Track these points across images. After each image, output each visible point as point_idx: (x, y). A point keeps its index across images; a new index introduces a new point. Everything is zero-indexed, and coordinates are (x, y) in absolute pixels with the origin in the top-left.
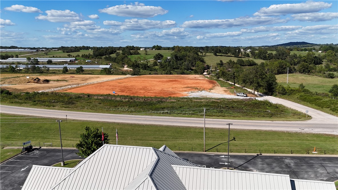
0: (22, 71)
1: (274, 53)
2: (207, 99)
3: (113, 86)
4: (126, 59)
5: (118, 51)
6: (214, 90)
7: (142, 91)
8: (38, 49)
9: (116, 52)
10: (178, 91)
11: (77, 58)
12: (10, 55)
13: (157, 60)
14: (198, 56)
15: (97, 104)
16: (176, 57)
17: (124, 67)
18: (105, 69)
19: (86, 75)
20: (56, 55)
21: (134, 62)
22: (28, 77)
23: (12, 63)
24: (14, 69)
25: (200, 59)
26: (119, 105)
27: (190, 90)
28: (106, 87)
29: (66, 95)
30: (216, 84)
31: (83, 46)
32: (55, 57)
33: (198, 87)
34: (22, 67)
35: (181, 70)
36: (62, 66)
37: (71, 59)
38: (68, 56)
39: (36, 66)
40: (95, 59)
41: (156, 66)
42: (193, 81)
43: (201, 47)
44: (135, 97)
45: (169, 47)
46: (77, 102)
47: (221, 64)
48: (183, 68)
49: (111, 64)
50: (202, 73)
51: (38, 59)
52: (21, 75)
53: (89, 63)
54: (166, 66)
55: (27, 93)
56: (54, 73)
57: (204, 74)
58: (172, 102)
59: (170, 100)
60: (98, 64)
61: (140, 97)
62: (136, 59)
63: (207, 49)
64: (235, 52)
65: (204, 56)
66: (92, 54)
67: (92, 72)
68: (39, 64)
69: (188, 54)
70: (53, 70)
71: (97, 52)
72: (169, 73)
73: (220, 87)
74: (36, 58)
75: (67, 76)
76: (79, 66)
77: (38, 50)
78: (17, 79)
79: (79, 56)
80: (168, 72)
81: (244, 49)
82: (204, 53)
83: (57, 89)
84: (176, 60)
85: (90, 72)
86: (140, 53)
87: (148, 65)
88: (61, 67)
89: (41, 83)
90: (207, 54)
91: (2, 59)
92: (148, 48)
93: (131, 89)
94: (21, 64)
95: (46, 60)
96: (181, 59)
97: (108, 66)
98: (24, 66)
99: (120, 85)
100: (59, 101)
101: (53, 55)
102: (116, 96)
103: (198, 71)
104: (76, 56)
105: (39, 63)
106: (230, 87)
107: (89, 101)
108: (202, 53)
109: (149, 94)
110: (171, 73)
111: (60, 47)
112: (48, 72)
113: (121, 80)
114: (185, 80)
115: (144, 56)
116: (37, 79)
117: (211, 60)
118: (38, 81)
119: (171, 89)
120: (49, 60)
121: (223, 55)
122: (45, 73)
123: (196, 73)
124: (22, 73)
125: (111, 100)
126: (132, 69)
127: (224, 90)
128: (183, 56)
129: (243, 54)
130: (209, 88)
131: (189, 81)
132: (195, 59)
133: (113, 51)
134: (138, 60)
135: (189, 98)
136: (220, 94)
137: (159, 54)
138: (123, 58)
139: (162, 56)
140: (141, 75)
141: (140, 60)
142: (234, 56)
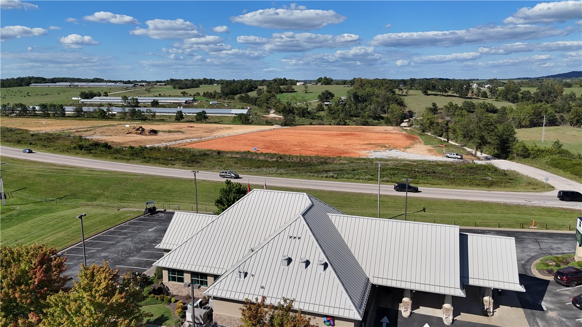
0: (116, 118)
1: (533, 90)
2: (396, 160)
3: (253, 140)
4: (273, 100)
5: (259, 87)
6: (413, 149)
7: (297, 149)
8: (135, 83)
9: (257, 88)
10: (353, 149)
11: (196, 98)
12: (95, 92)
13: (324, 102)
14: (394, 95)
15: (231, 163)
16: (356, 97)
17: (269, 112)
18: (241, 115)
19: (210, 125)
20: (164, 93)
21: (286, 105)
22: (127, 126)
23: (101, 104)
24: (105, 113)
25: (396, 101)
26: (263, 165)
27: (372, 148)
28: (243, 142)
29: (186, 151)
30: (417, 141)
31: (205, 79)
32: (162, 96)
33: (387, 144)
34: (115, 111)
35: (362, 117)
36: (175, 110)
37: (187, 99)
38: (182, 95)
39: (137, 110)
40: (225, 99)
41: (322, 111)
42: (380, 135)
43: (403, 81)
44: (287, 156)
45: (346, 81)
46: (204, 160)
47: (434, 110)
48: (366, 115)
49: (249, 108)
50: (398, 124)
51: (137, 99)
52: (115, 123)
53: (215, 107)
54: (338, 111)
55: (131, 148)
56: (162, 120)
57: (402, 125)
58: (341, 164)
59: (339, 160)
60: (229, 107)
61: (294, 156)
62: (289, 100)
63: (411, 83)
64: (460, 89)
65: (404, 95)
66: (220, 92)
67: (219, 121)
68: (140, 107)
69: (377, 91)
70: (161, 116)
71: (227, 88)
72: (343, 123)
73: (422, 145)
74: (135, 98)
75: (182, 126)
76: (200, 110)
77: (136, 85)
78: (112, 128)
79: (198, 94)
80: (340, 121)
81: (479, 84)
82: (406, 91)
83: (170, 143)
84: (356, 101)
85: (217, 120)
86: (295, 90)
87: (309, 110)
88: (173, 112)
89: (146, 135)
90: (411, 92)
91: (85, 99)
92: (310, 82)
93: (281, 145)
94: (113, 106)
95: (149, 100)
96: (365, 101)
97: (245, 111)
98: (120, 110)
99: (264, 139)
100: (178, 159)
101: (159, 93)
102: (259, 154)
103: (392, 120)
104: (195, 95)
105: (139, 105)
106: (438, 145)
107: (220, 160)
108: (401, 90)
109: (308, 152)
110: (346, 123)
111: (168, 80)
112: (153, 118)
113: (265, 132)
114: (366, 133)
115: (302, 96)
116: (141, 129)
117: (417, 102)
118: (142, 131)
119: (342, 147)
120: (154, 100)
121: (439, 93)
122: (149, 120)
123: (388, 122)
124: (115, 120)
125: (251, 160)
126: (282, 117)
127: (428, 150)
128: (368, 94)
129: (475, 93)
130: (405, 146)
131: (373, 134)
132: (388, 100)
133: (252, 87)
134: (293, 102)
135: (369, 158)
136: (419, 155)
137: (327, 91)
138: (268, 99)
139: (332, 95)
140: (296, 125)
141: (295, 101)
142: (458, 95)
